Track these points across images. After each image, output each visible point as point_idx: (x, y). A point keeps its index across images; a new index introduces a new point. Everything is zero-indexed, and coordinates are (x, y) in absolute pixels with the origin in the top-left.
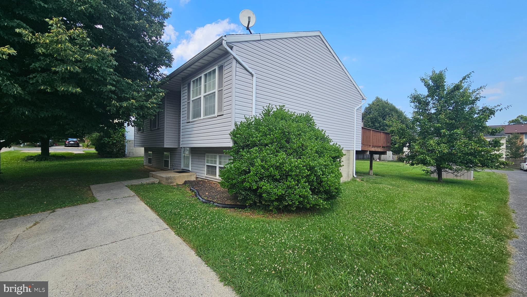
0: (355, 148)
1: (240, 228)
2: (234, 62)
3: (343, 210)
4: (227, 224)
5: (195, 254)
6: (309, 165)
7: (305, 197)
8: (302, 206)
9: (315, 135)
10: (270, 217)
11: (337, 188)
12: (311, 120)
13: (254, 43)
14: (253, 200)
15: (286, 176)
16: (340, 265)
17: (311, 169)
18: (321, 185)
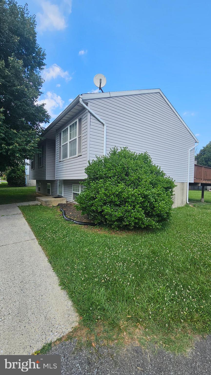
0: (188, 181)
1: (87, 242)
2: (89, 114)
3: (173, 230)
4: (77, 237)
5: (48, 260)
6: (144, 194)
7: (139, 219)
8: (138, 226)
9: (150, 170)
10: (113, 234)
11: (168, 212)
12: (148, 158)
13: (105, 100)
14: (100, 220)
15: (124, 202)
16: (162, 278)
17: (145, 197)
18: (153, 210)
